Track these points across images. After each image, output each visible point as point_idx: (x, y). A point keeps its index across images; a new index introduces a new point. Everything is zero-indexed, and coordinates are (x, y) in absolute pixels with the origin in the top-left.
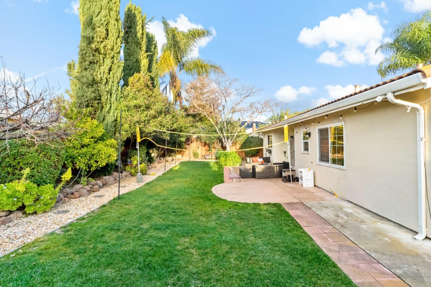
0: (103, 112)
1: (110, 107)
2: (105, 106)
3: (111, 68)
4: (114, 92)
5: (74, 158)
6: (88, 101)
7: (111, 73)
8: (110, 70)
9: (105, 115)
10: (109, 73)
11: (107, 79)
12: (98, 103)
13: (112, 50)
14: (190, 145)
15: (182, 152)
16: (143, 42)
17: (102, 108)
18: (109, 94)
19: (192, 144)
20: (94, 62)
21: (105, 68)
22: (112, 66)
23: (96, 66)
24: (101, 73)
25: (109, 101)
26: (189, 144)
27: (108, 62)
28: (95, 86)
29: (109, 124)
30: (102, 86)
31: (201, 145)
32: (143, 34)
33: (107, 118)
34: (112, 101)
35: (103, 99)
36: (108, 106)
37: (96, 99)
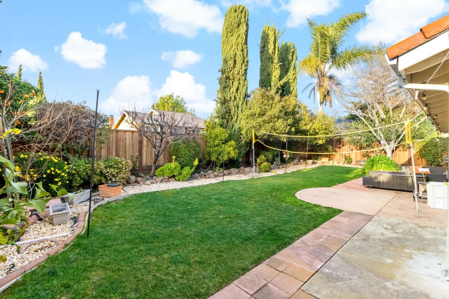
0: (232, 122)
1: (237, 117)
2: (233, 117)
3: (238, 88)
4: (240, 105)
5: (210, 154)
6: (222, 115)
7: (239, 91)
8: (238, 89)
9: (233, 124)
10: (237, 92)
11: (235, 97)
12: (229, 116)
13: (238, 74)
14: (342, 148)
15: (332, 156)
16: (275, 56)
17: (232, 118)
18: (237, 108)
19: (344, 147)
20: (226, 87)
21: (234, 89)
22: (239, 86)
23: (227, 89)
24: (230, 94)
25: (236, 113)
26: (340, 148)
27: (236, 84)
28: (227, 104)
29: (236, 130)
30: (231, 103)
31: (356, 148)
32: (275, 49)
33: (235, 126)
34: (238, 113)
35: (232, 112)
36: (236, 117)
37: (227, 113)
